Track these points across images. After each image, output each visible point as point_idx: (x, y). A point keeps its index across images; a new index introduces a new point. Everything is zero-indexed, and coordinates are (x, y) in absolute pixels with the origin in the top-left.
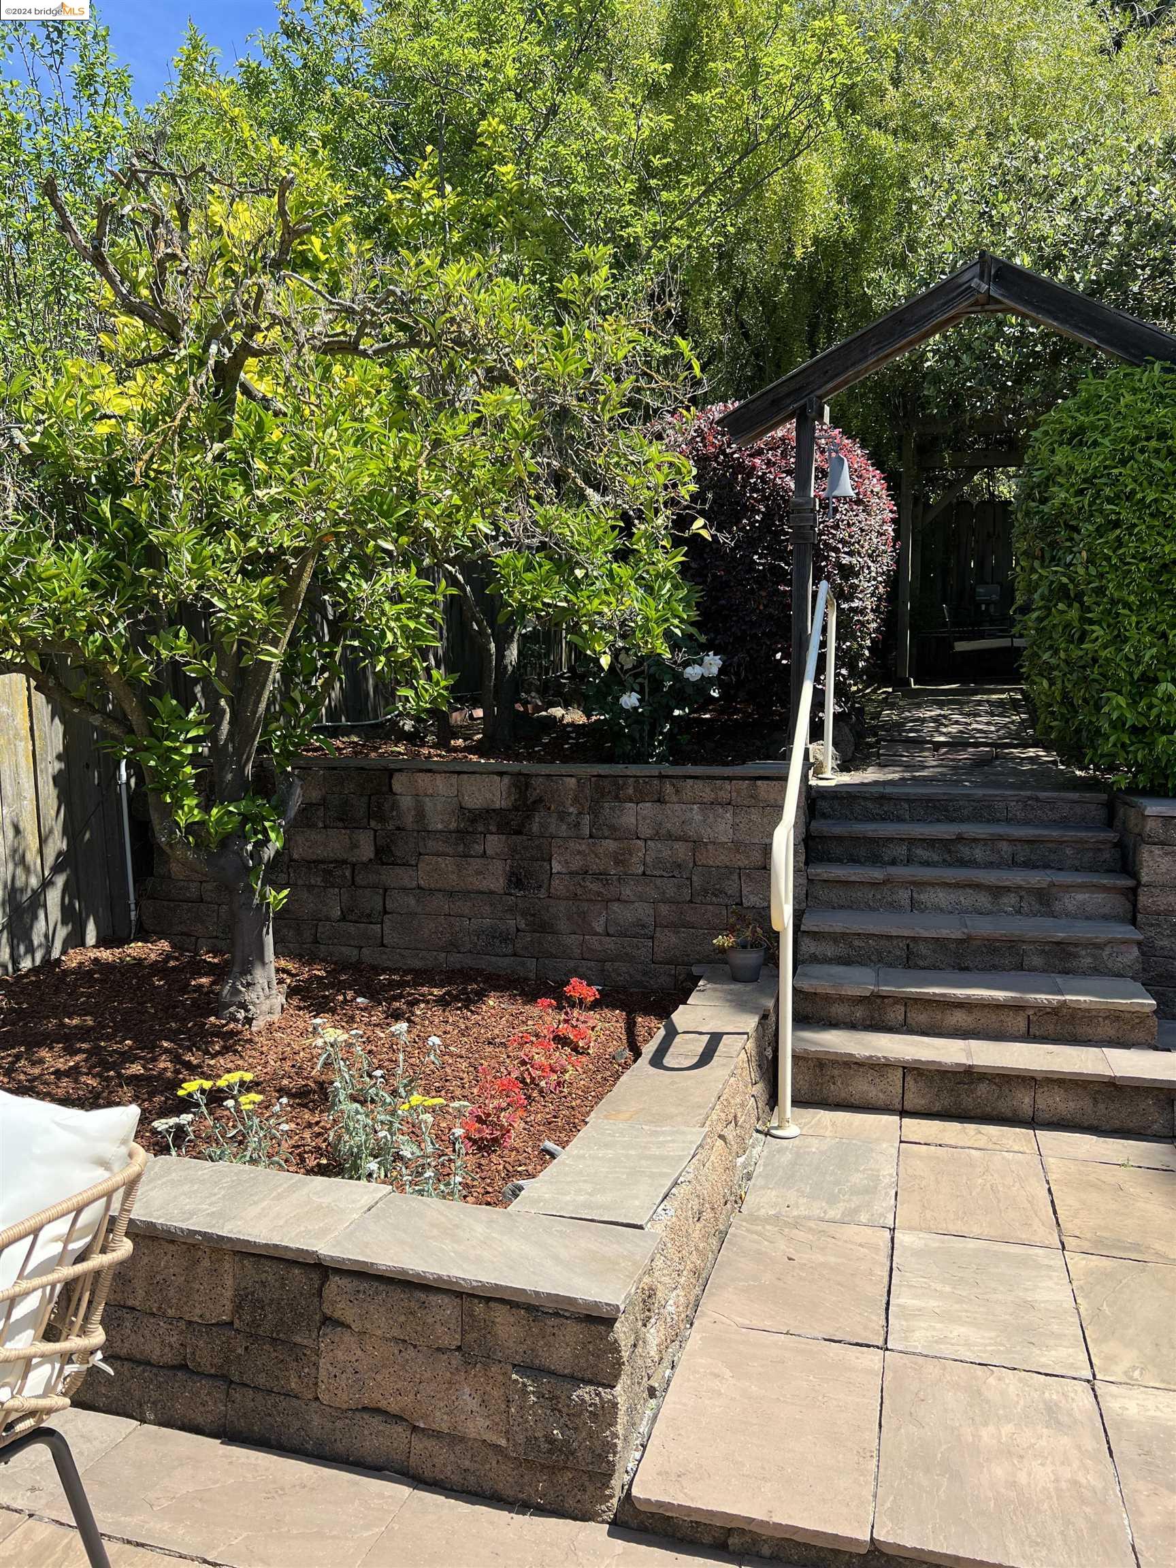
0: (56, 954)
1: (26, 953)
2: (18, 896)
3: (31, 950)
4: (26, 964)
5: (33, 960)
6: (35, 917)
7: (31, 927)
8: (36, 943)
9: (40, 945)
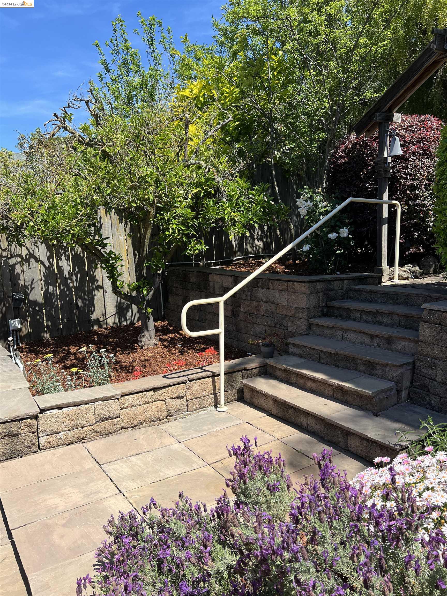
0: (135, 321)
1: (124, 321)
2: (122, 305)
3: (126, 320)
4: (124, 324)
5: (127, 323)
6: (128, 311)
7: (126, 314)
8: (128, 318)
9: (129, 319)
